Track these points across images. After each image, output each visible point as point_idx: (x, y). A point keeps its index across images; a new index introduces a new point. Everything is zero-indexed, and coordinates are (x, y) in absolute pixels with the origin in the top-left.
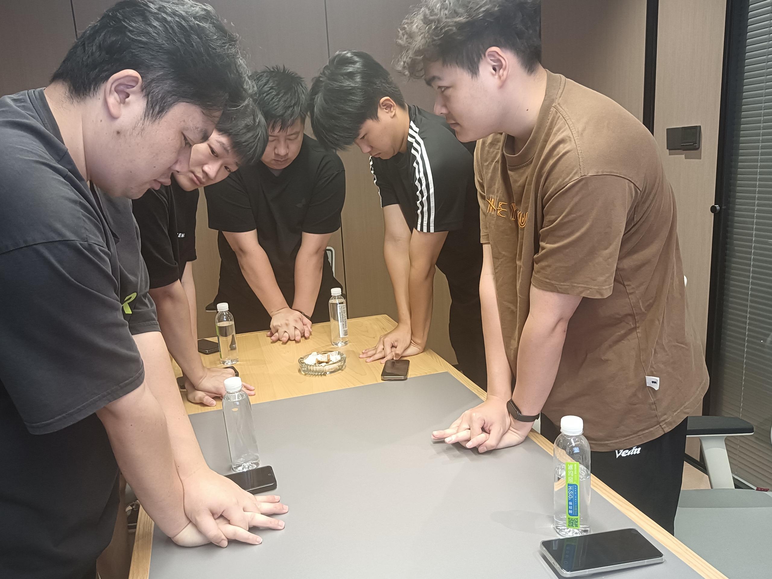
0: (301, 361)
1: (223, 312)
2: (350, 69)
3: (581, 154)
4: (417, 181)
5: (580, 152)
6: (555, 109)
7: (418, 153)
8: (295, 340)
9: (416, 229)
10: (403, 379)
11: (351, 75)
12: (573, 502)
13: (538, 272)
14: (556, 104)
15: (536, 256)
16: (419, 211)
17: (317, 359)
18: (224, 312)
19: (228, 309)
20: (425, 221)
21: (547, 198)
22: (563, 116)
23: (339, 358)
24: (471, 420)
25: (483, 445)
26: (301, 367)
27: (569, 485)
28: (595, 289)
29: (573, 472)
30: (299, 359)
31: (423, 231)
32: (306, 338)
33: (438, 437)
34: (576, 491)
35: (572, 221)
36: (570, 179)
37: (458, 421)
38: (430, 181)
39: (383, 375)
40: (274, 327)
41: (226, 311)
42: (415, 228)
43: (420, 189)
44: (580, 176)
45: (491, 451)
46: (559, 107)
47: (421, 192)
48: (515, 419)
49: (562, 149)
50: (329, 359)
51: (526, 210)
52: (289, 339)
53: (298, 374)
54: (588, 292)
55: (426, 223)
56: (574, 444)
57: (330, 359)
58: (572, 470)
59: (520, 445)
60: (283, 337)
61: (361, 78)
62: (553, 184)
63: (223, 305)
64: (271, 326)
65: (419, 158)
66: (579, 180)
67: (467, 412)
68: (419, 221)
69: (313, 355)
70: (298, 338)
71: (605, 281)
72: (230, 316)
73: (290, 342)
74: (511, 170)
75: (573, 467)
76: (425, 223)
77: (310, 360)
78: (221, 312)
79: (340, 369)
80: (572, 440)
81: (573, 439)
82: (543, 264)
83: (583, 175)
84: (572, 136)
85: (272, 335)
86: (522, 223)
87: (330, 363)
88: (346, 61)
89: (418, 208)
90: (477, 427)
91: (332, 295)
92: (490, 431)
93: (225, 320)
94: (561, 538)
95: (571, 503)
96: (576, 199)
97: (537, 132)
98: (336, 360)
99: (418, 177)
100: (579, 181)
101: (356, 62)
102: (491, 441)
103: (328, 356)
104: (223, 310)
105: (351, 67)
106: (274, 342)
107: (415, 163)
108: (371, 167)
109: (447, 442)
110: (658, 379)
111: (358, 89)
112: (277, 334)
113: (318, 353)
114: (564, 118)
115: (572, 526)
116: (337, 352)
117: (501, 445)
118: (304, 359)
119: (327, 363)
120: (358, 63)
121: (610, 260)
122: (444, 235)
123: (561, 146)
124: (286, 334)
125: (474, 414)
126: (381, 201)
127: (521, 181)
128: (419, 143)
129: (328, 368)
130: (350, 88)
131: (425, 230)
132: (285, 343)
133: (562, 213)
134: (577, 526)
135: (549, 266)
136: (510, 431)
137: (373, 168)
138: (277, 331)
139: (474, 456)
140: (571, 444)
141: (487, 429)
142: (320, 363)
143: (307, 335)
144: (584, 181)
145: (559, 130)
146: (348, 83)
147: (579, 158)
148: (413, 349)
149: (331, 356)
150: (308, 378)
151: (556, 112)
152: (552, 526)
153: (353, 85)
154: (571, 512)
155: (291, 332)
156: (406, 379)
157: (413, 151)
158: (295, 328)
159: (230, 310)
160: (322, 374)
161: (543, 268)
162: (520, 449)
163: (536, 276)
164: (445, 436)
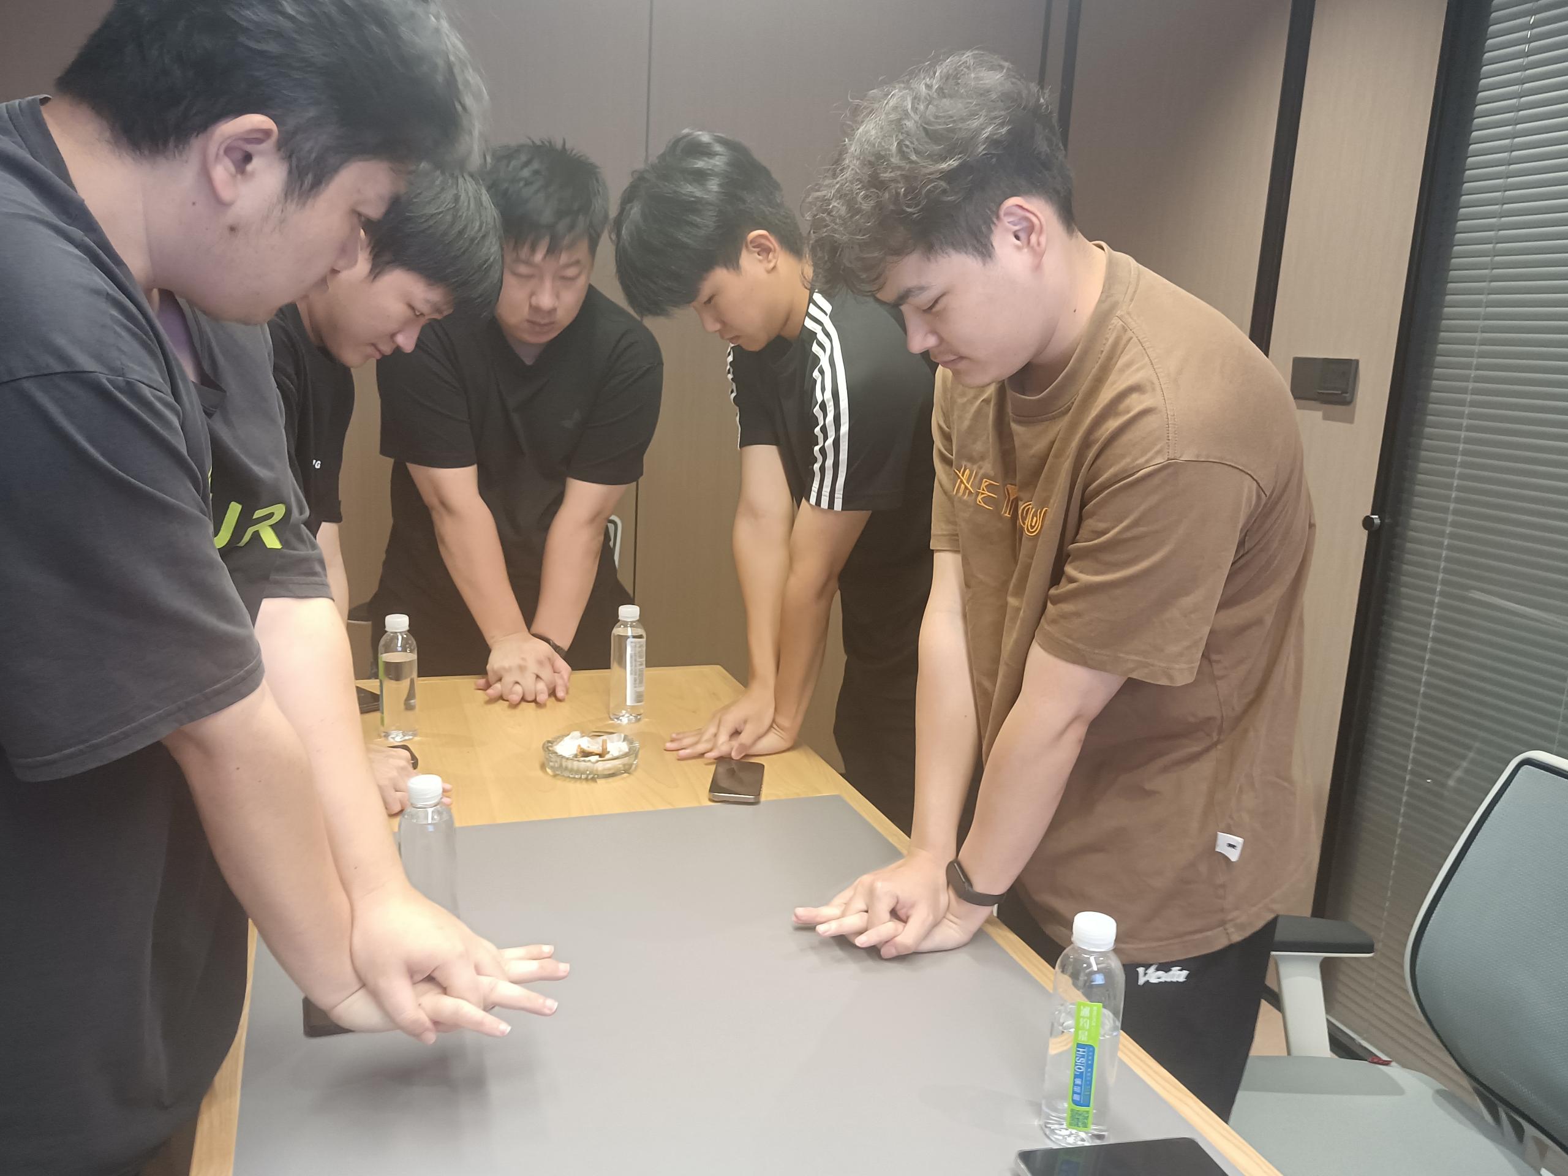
0: (548, 747)
1: (396, 633)
2: (700, 164)
3: (1173, 418)
4: (818, 406)
5: (1172, 414)
6: (1121, 323)
7: (825, 352)
8: (535, 701)
9: (808, 500)
10: (752, 801)
11: (700, 176)
12: (1084, 1079)
13: (1054, 622)
14: (1122, 313)
15: (1053, 591)
16: (817, 466)
17: (579, 746)
18: (400, 633)
19: (407, 628)
20: (827, 487)
21: (1094, 489)
22: (1139, 340)
23: (624, 747)
24: (871, 894)
25: (889, 944)
26: (547, 759)
27: (1079, 1046)
28: (1160, 666)
29: (1088, 1021)
30: (544, 744)
31: (820, 506)
32: (559, 700)
33: (803, 918)
34: (1090, 1058)
35: (1135, 538)
36: (1147, 461)
37: (847, 894)
38: (843, 410)
39: (712, 790)
40: (495, 672)
41: (403, 632)
42: (806, 499)
43: (821, 423)
44: (1167, 459)
45: (905, 957)
46: (1130, 320)
47: (824, 429)
48: (960, 897)
49: (1136, 403)
50: (605, 747)
51: (1044, 503)
52: (523, 699)
53: (540, 773)
54: (1146, 671)
55: (828, 490)
56: (1095, 968)
57: (606, 749)
58: (1087, 1018)
59: (960, 950)
60: (511, 692)
61: (718, 185)
62: (1111, 467)
63: (399, 620)
64: (488, 667)
65: (824, 363)
66: (1164, 465)
67: (866, 879)
68: (814, 485)
69: (572, 738)
70: (543, 697)
71: (1181, 654)
72: (410, 642)
73: (524, 704)
74: (1019, 423)
75: (1091, 1012)
76: (826, 490)
77: (567, 747)
78: (392, 633)
79: (627, 770)
80: (1092, 960)
81: (1095, 958)
82: (1067, 607)
83: (1173, 457)
84: (1156, 381)
85: (488, 686)
86: (1032, 527)
87: (608, 757)
88: (698, 149)
89: (815, 460)
90: (883, 908)
91: (620, 618)
92: (908, 917)
93: (400, 649)
94: (1055, 1147)
95: (1078, 1082)
96: (1153, 499)
97: (1081, 360)
98: (619, 752)
99: (820, 400)
100: (1164, 468)
101: (715, 154)
102: (908, 936)
103: (604, 742)
104: (397, 629)
105: (703, 161)
106: (492, 701)
107: (816, 370)
108: (728, 367)
109: (820, 932)
110: (1240, 840)
111: (711, 204)
112: (498, 686)
113: (583, 734)
114: (1141, 343)
115: (1077, 1125)
116: (623, 736)
117: (927, 945)
118: (555, 743)
119: (600, 755)
120: (718, 156)
121: (1193, 616)
122: (861, 517)
123: (1135, 396)
124: (518, 688)
125: (879, 885)
126: (739, 435)
127: (1040, 446)
128: (828, 335)
129: (602, 766)
130: (693, 199)
131: (825, 504)
132: (514, 706)
133: (1121, 522)
134: (1085, 1126)
135: (1077, 614)
136: (946, 921)
137: (731, 370)
138: (500, 680)
139: (870, 963)
140: (1090, 965)
141: (902, 913)
142: (586, 754)
143: (560, 693)
144: (1171, 468)
145: (1128, 365)
146: (691, 190)
147: (1168, 424)
148: (772, 741)
149: (608, 741)
150: (559, 783)
151: (1123, 327)
152: (1036, 1122)
153: (698, 194)
154: (1077, 1097)
155: (528, 683)
156: (756, 803)
157: (815, 348)
158: (538, 677)
159: (413, 630)
160: (590, 777)
161: (1064, 616)
162: (962, 958)
163: (1046, 627)
164: (819, 919)
